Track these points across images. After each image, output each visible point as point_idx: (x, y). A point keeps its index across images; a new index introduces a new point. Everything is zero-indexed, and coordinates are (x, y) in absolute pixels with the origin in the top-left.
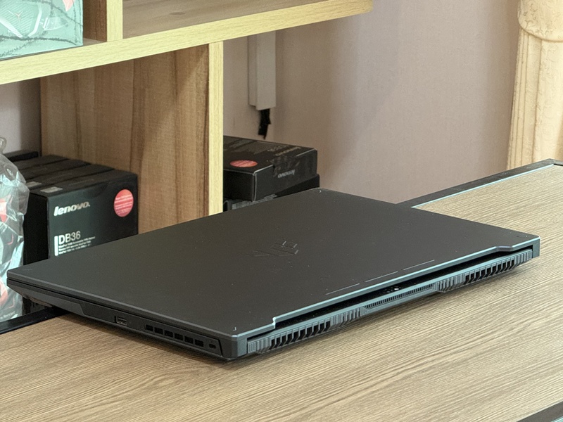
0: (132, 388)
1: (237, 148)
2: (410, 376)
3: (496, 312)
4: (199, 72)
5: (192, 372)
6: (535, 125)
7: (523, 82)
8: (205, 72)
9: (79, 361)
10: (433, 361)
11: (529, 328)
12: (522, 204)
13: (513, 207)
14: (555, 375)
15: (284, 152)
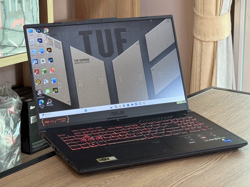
2: (183, 183)
5: (99, 184)
6: (201, 71)
7: (196, 56)
9: (54, 181)
10: (190, 175)
12: (206, 105)
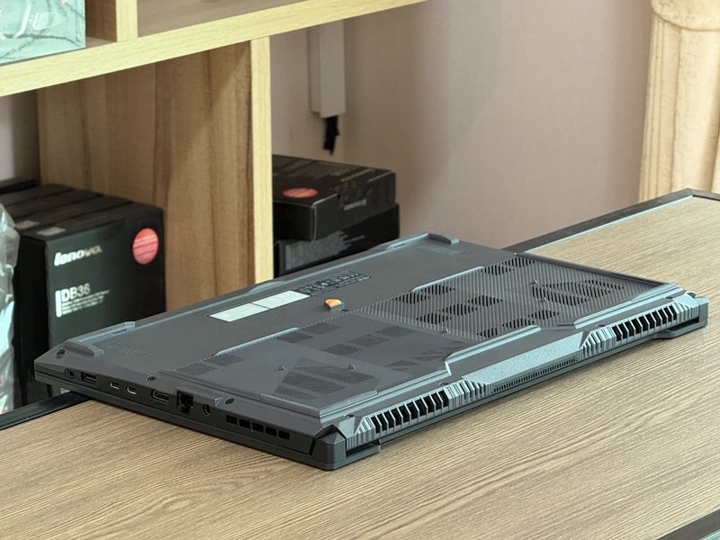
0: (134, 513)
1: (293, 171)
2: (492, 492)
3: (609, 401)
4: (239, 78)
5: (213, 490)
6: (674, 138)
7: (658, 82)
8: (246, 77)
9: (68, 477)
10: (525, 470)
11: (650, 424)
12: (650, 251)
13: (637, 256)
14: (682, 487)
15: (353, 176)
